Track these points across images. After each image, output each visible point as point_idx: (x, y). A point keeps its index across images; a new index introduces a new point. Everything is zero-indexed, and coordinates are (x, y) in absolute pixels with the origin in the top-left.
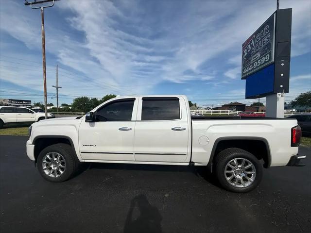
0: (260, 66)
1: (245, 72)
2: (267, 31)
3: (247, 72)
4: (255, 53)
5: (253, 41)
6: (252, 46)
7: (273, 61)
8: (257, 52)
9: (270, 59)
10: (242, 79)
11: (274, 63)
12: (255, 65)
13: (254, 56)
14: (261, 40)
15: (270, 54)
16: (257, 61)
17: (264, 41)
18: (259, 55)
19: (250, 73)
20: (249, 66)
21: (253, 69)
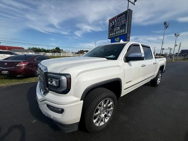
0: (119, 34)
1: (110, 35)
2: (124, 17)
3: (111, 36)
4: (116, 27)
5: (116, 20)
6: (115, 22)
7: (126, 33)
8: (118, 26)
9: (125, 32)
10: (108, 38)
11: (126, 34)
12: (117, 33)
13: (116, 28)
14: (121, 21)
15: (125, 29)
16: (118, 31)
17: (122, 22)
18: (119, 28)
19: (113, 36)
20: (113, 33)
21: (115, 35)
